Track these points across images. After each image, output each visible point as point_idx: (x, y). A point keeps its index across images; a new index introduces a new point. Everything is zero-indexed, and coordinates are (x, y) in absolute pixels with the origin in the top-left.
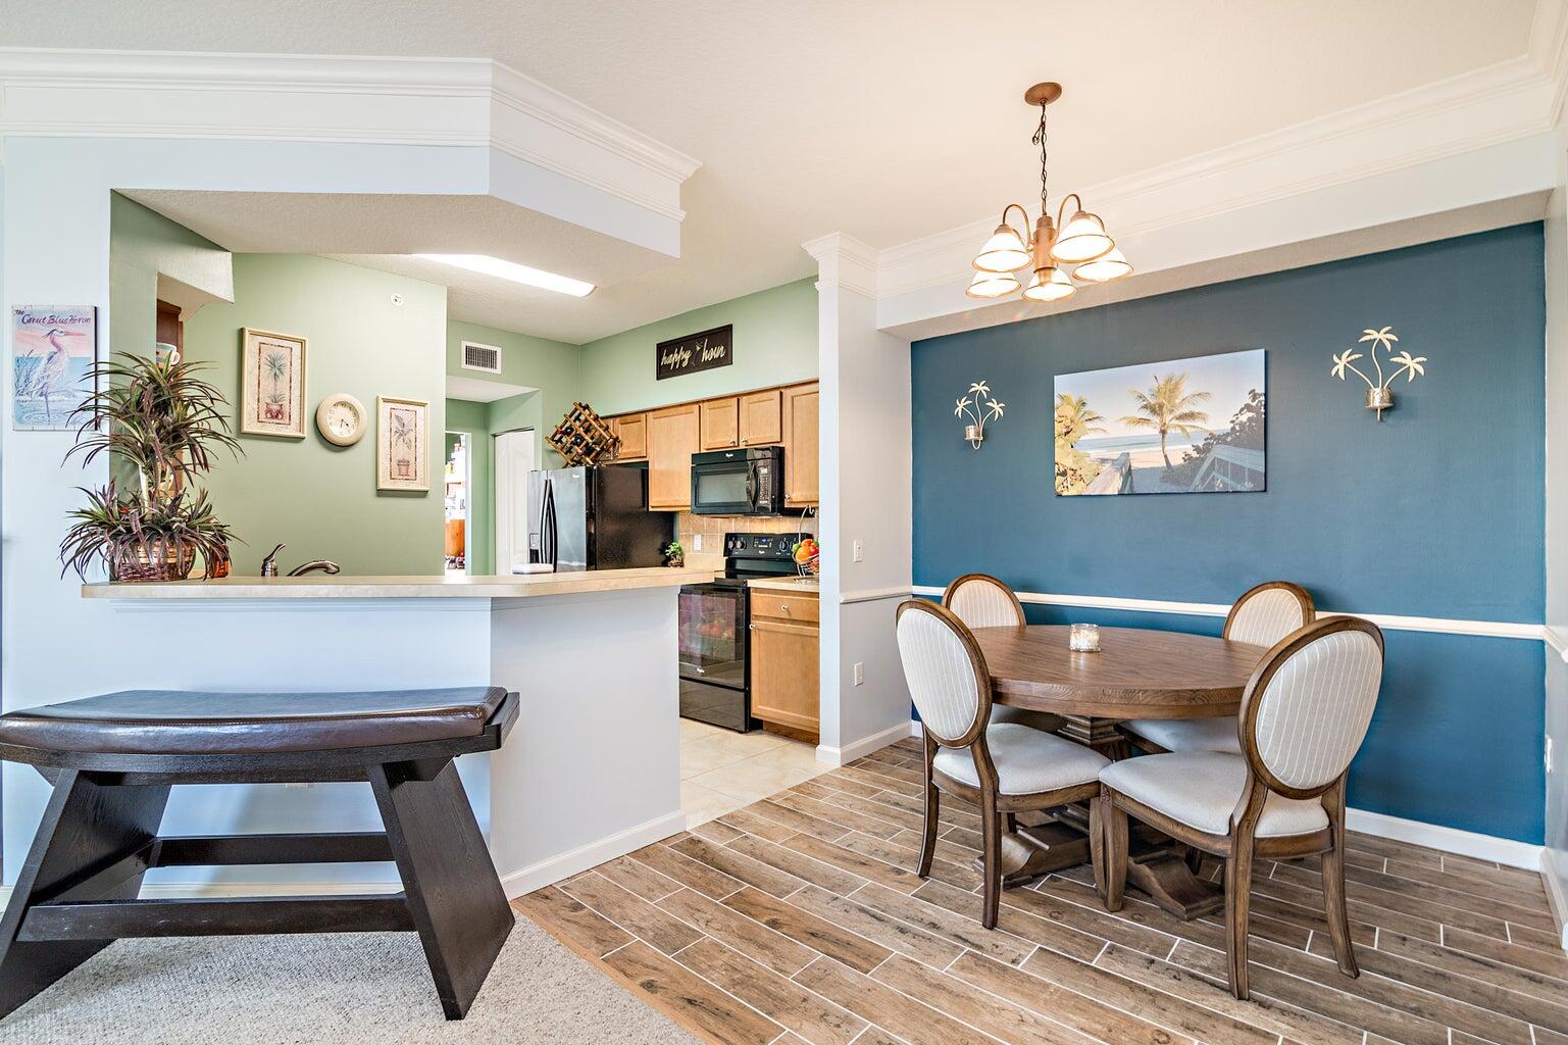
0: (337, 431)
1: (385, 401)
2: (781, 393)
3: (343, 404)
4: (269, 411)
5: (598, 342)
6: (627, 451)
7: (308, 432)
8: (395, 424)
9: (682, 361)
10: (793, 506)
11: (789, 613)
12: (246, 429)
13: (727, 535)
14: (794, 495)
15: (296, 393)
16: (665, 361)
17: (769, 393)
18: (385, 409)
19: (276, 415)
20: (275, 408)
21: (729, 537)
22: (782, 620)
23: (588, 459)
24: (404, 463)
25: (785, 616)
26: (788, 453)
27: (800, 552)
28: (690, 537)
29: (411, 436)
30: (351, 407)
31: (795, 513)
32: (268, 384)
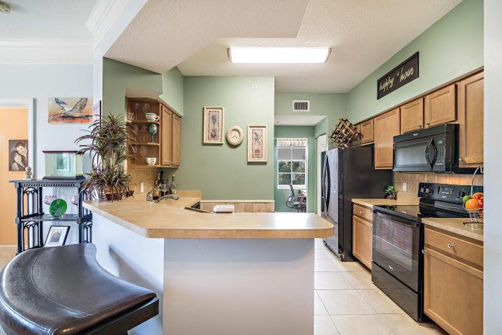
0: (234, 141)
1: (250, 127)
2: (456, 86)
3: (236, 130)
4: (212, 135)
5: (354, 89)
6: (365, 140)
7: (224, 142)
8: (254, 135)
9: (389, 85)
10: (466, 166)
11: (455, 251)
12: (204, 142)
13: (420, 184)
14: (467, 158)
15: (220, 127)
16: (381, 88)
17: (448, 88)
18: (250, 130)
19: (213, 136)
20: (214, 134)
21: (421, 185)
22: (449, 255)
23: (345, 145)
24: (258, 151)
25: (451, 252)
26: (462, 128)
27: (470, 203)
28: (400, 184)
29: (260, 140)
30: (238, 131)
31: (469, 171)
32: (211, 125)
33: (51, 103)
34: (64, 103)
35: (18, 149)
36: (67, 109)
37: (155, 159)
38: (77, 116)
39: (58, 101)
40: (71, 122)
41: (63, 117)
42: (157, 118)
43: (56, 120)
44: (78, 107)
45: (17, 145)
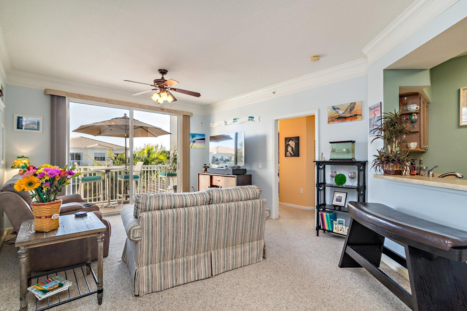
33: (329, 110)
34: (338, 109)
35: (290, 143)
36: (341, 112)
37: (416, 144)
38: (347, 116)
39: (334, 108)
40: (344, 121)
41: (338, 118)
42: (417, 108)
43: (333, 121)
44: (349, 110)
45: (289, 141)
